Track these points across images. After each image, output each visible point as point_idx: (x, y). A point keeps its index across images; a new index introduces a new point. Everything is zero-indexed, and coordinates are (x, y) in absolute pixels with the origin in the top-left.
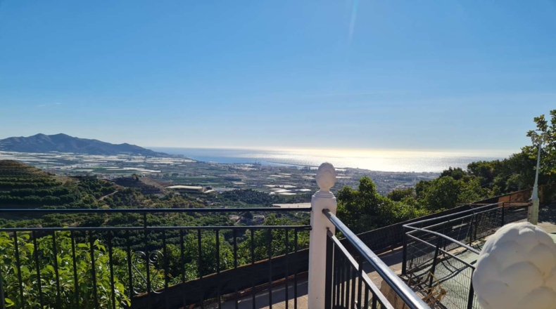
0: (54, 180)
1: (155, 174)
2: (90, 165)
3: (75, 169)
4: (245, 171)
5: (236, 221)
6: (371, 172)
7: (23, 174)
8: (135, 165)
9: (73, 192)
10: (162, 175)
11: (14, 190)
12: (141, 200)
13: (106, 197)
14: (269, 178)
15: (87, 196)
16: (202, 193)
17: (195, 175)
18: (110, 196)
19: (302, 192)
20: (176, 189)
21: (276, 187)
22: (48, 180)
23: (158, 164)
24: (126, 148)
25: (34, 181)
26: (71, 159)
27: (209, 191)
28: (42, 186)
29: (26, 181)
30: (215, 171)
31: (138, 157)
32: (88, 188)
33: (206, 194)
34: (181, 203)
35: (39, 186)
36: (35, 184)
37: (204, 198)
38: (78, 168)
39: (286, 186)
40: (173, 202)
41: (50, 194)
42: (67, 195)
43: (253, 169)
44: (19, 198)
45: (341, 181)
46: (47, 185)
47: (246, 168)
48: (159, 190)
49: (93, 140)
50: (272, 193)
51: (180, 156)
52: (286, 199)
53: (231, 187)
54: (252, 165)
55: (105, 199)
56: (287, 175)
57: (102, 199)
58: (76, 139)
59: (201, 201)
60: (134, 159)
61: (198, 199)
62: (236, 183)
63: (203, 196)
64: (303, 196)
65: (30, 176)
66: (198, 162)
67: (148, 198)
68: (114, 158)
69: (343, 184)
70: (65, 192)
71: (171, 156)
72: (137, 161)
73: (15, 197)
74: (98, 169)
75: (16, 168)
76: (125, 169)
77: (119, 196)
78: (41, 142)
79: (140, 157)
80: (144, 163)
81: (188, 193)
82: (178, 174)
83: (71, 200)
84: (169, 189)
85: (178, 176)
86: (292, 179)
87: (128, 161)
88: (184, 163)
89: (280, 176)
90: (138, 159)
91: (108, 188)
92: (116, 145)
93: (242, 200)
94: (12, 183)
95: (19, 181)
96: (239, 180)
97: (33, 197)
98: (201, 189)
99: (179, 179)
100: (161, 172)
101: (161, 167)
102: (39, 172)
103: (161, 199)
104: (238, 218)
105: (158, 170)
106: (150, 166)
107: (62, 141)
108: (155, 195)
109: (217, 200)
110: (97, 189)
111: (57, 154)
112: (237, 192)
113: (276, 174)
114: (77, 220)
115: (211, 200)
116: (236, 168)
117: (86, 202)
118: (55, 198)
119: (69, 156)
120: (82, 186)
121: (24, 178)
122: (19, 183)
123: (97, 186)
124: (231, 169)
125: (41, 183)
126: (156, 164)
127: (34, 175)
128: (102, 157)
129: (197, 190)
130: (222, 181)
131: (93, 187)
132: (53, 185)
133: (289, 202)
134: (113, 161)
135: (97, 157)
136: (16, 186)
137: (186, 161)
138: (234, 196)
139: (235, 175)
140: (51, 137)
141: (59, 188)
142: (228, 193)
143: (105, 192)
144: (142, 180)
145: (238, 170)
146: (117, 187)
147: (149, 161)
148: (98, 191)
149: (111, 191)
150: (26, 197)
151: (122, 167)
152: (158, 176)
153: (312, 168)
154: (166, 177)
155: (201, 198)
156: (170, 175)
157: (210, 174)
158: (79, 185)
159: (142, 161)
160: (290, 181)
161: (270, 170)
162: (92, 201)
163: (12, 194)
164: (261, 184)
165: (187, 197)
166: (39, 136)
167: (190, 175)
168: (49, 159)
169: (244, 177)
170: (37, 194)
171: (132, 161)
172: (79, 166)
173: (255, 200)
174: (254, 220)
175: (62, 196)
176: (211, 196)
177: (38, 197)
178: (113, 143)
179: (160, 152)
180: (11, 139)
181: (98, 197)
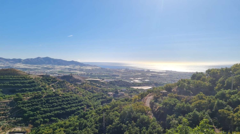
0: (30, 77)
1: (83, 74)
2: (58, 70)
3: (51, 71)
4: (122, 72)
5: (111, 95)
6: (177, 72)
7: (16, 74)
8: (75, 70)
9: (37, 82)
10: (86, 74)
11: (11, 81)
12: (68, 85)
13: (53, 84)
14: (131, 75)
15: (44, 84)
16: (100, 82)
17: (100, 74)
18: (55, 84)
19: (145, 81)
20: (89, 80)
21: (134, 79)
22: (27, 77)
23: (85, 69)
24: (73, 62)
25: (20, 78)
26: (50, 67)
27: (103, 81)
28: (24, 79)
29: (17, 78)
30: (108, 72)
31: (77, 66)
32: (45, 80)
33: (102, 82)
34: (88, 86)
35: (22, 79)
36: (21, 79)
37: (100, 84)
38: (52, 71)
39: (138, 79)
40: (85, 86)
41: (26, 83)
42: (34, 84)
43: (125, 71)
44: (13, 85)
45: (163, 76)
46: (26, 79)
47: (122, 71)
48: (81, 81)
49: (60, 59)
50: (132, 82)
51: (95, 66)
52: (137, 85)
53: (114, 79)
54: (124, 70)
55: (52, 85)
56: (139, 74)
57: (51, 85)
58: (53, 59)
59: (99, 85)
60: (76, 67)
61: (97, 85)
62: (117, 77)
63: (100, 83)
64: (145, 83)
65: (19, 75)
66: (102, 68)
67: (72, 85)
68: (68, 67)
69: (164, 78)
70: (33, 82)
71: (91, 66)
72: (77, 68)
73: (11, 85)
74: (60, 71)
75: (14, 72)
76: (71, 71)
77: (59, 84)
78: (39, 60)
79: (78, 66)
80: (80, 69)
81: (93, 82)
82: (92, 74)
83: (35, 86)
84: (85, 80)
85: (93, 74)
86: (142, 75)
87: (73, 68)
88: (96, 69)
89: (136, 74)
90: (77, 67)
91: (54, 80)
92: (69, 61)
93: (117, 85)
94: (10, 78)
95: (14, 77)
96: (118, 76)
97: (19, 85)
98: (99, 80)
99: (93, 76)
100: (86, 73)
101: (86, 70)
102: (23, 74)
103: (79, 85)
104: (112, 93)
105: (85, 72)
106: (82, 70)
107: (48, 60)
108: (77, 83)
109: (106, 85)
110: (49, 80)
111: (45, 65)
112: (115, 81)
113: (135, 73)
114: (31, 95)
115: (104, 85)
116: (118, 71)
117: (42, 86)
118: (28, 85)
119: (49, 66)
120: (43, 79)
121: (17, 76)
122: (14, 78)
123: (49, 79)
124: (116, 71)
125: (23, 78)
126: (84, 69)
127: (21, 75)
128: (63, 67)
129: (98, 81)
130: (111, 76)
131: (47, 80)
132: (28, 79)
133: (139, 86)
134: (67, 68)
135: (61, 66)
136: (12, 80)
137: (97, 68)
138: (114, 83)
139: (117, 74)
140: (43, 58)
141: (31, 81)
142: (111, 82)
143: (53, 82)
144: (74, 77)
145: (118, 72)
146: (58, 80)
147: (82, 68)
148: (49, 82)
149: (55, 81)
150: (15, 85)
151: (70, 70)
152: (84, 74)
153: (151, 71)
154: (88, 75)
155: (99, 84)
156: (89, 74)
157: (106, 74)
158: (41, 79)
159: (79, 68)
160: (141, 76)
161: (133, 71)
162: (45, 86)
163: (10, 83)
164: (127, 78)
165: (93, 84)
166: (38, 58)
167: (98, 74)
168: (42, 67)
169: (121, 75)
170: (21, 83)
171: (75, 68)
172: (53, 70)
173: (123, 85)
174: (119, 94)
175: (31, 84)
176: (104, 83)
177: (21, 84)
178: (68, 61)
179: (87, 64)
180: (28, 59)
181: (49, 84)
